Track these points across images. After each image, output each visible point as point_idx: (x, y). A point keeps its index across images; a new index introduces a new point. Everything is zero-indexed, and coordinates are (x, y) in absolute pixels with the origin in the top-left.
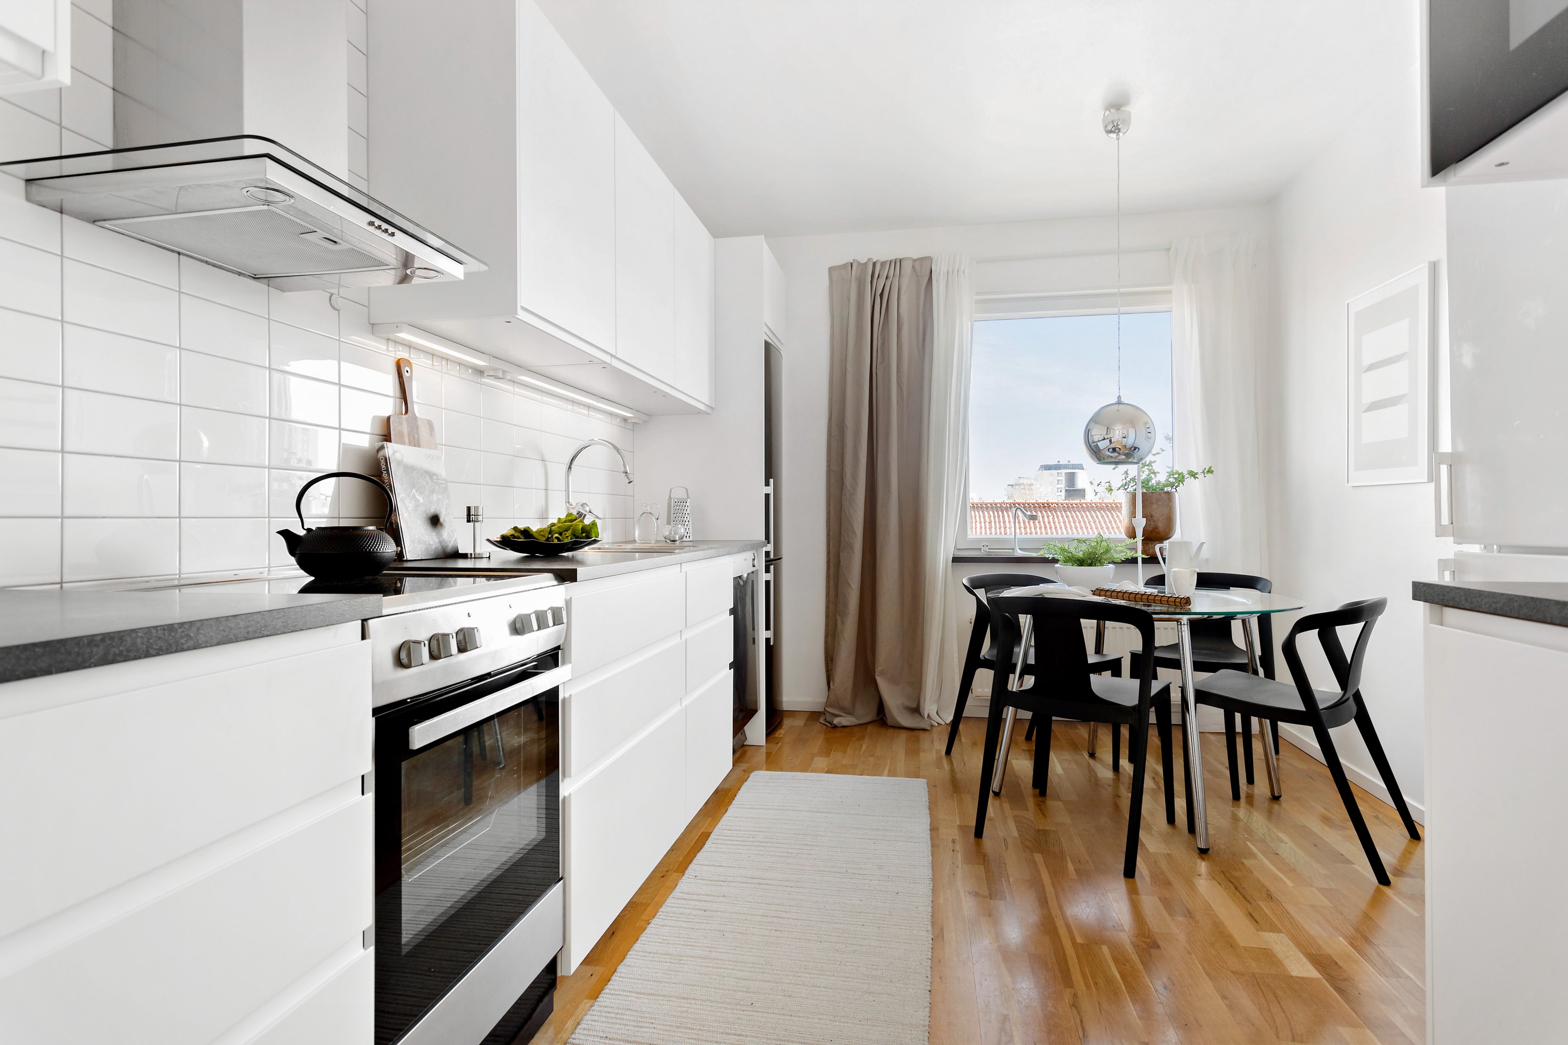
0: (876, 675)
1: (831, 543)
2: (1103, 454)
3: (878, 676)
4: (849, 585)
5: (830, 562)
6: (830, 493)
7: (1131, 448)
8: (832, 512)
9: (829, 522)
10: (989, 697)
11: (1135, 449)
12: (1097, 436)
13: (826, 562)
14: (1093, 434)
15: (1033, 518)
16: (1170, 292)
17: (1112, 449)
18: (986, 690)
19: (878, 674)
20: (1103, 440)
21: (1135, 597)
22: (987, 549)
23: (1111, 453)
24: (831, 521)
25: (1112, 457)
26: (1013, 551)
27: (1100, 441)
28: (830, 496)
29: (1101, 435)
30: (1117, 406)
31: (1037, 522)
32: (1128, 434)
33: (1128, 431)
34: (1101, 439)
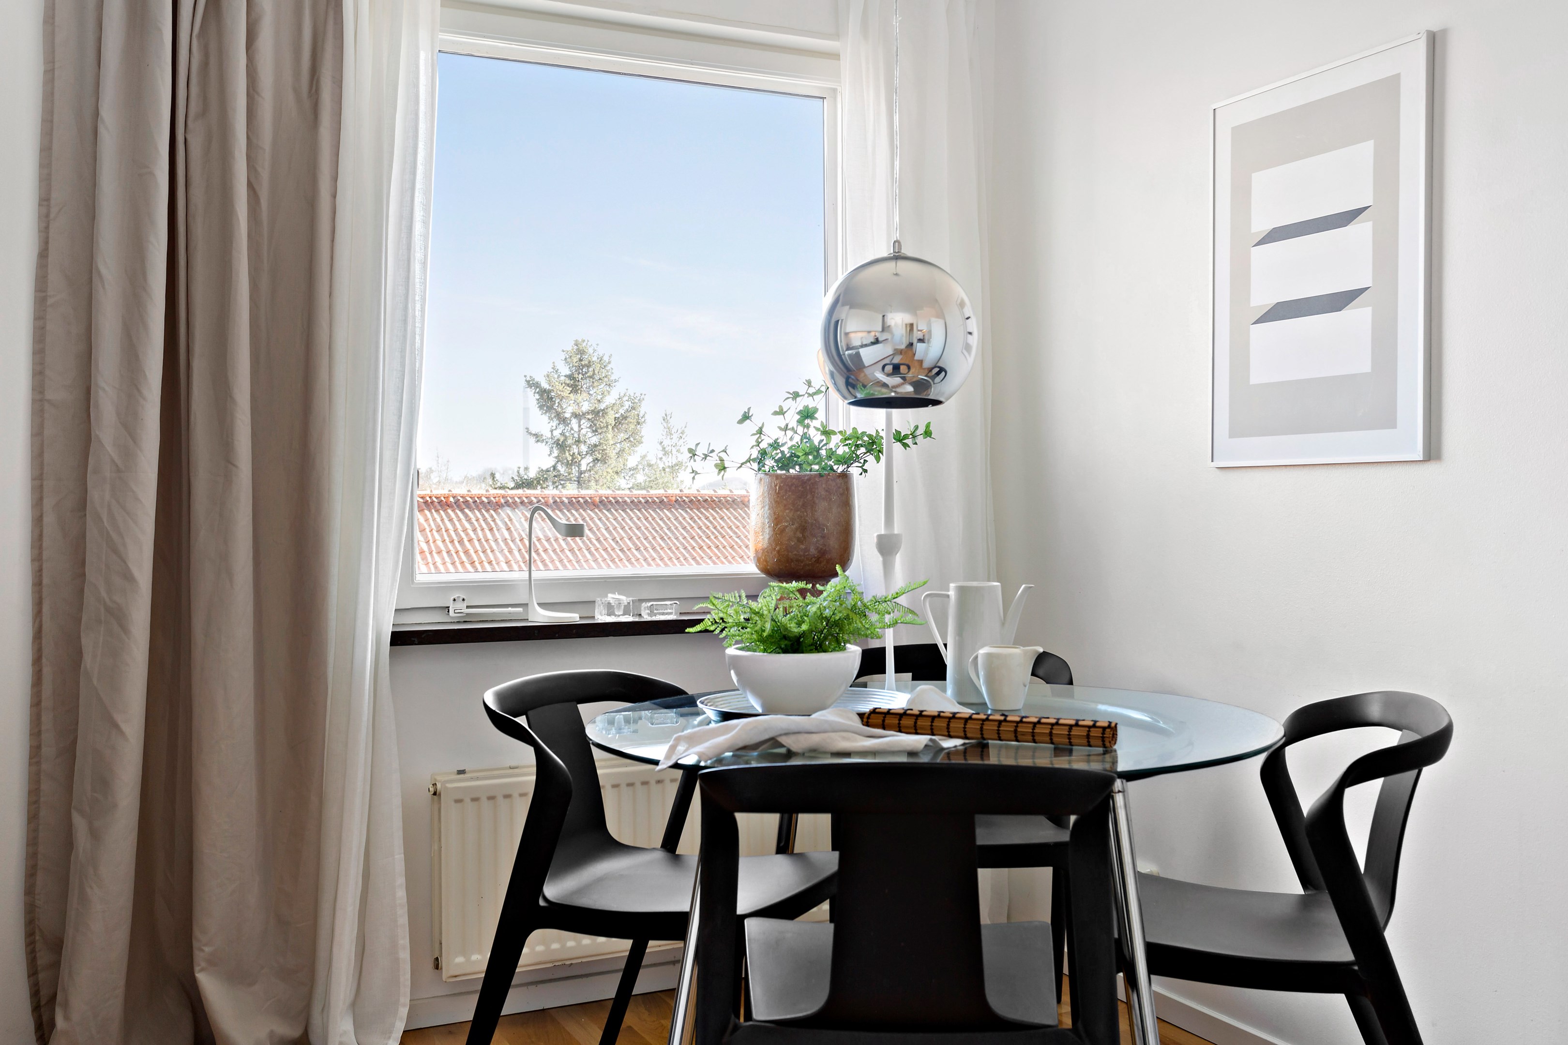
0: (197, 969)
1: (46, 609)
2: (865, 375)
3: (202, 970)
4: (116, 726)
5: (44, 660)
6: (41, 466)
7: (933, 368)
8: (49, 519)
9: (40, 547)
10: (482, 972)
11: (938, 374)
12: (860, 335)
13: (30, 662)
14: (847, 331)
15: (575, 531)
16: (835, 56)
17: (891, 366)
18: (475, 957)
19: (203, 964)
20: (873, 343)
21: (982, 728)
22: (462, 607)
23: (888, 375)
24: (44, 544)
25: (885, 385)
26: (526, 612)
27: (866, 345)
28: (42, 474)
29: (869, 332)
30: (891, 265)
31: (585, 538)
32: (930, 332)
33: (929, 325)
34: (868, 342)
